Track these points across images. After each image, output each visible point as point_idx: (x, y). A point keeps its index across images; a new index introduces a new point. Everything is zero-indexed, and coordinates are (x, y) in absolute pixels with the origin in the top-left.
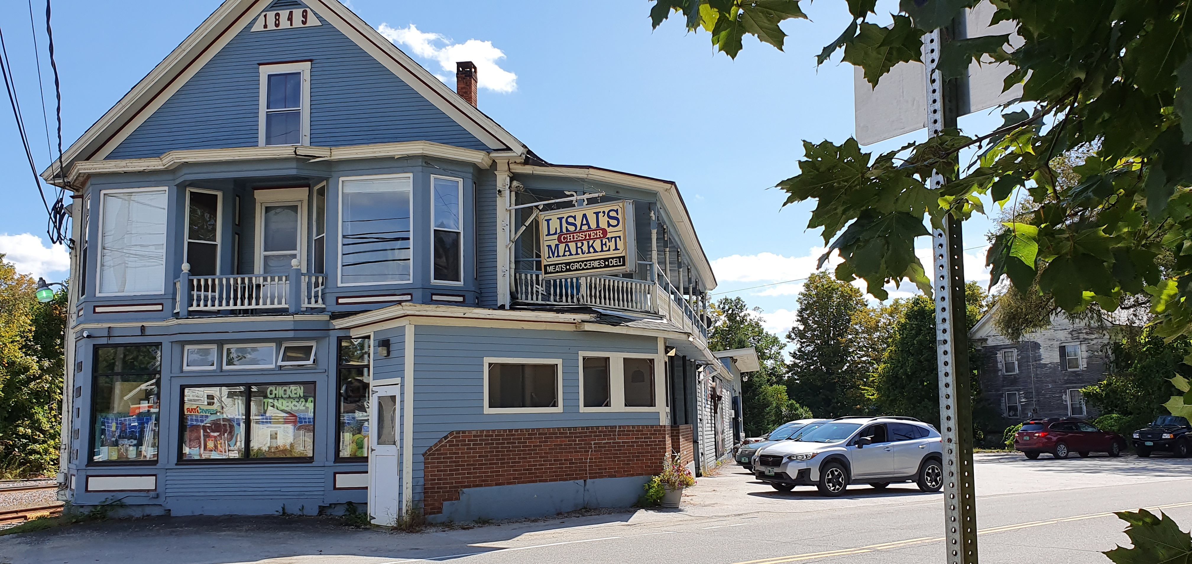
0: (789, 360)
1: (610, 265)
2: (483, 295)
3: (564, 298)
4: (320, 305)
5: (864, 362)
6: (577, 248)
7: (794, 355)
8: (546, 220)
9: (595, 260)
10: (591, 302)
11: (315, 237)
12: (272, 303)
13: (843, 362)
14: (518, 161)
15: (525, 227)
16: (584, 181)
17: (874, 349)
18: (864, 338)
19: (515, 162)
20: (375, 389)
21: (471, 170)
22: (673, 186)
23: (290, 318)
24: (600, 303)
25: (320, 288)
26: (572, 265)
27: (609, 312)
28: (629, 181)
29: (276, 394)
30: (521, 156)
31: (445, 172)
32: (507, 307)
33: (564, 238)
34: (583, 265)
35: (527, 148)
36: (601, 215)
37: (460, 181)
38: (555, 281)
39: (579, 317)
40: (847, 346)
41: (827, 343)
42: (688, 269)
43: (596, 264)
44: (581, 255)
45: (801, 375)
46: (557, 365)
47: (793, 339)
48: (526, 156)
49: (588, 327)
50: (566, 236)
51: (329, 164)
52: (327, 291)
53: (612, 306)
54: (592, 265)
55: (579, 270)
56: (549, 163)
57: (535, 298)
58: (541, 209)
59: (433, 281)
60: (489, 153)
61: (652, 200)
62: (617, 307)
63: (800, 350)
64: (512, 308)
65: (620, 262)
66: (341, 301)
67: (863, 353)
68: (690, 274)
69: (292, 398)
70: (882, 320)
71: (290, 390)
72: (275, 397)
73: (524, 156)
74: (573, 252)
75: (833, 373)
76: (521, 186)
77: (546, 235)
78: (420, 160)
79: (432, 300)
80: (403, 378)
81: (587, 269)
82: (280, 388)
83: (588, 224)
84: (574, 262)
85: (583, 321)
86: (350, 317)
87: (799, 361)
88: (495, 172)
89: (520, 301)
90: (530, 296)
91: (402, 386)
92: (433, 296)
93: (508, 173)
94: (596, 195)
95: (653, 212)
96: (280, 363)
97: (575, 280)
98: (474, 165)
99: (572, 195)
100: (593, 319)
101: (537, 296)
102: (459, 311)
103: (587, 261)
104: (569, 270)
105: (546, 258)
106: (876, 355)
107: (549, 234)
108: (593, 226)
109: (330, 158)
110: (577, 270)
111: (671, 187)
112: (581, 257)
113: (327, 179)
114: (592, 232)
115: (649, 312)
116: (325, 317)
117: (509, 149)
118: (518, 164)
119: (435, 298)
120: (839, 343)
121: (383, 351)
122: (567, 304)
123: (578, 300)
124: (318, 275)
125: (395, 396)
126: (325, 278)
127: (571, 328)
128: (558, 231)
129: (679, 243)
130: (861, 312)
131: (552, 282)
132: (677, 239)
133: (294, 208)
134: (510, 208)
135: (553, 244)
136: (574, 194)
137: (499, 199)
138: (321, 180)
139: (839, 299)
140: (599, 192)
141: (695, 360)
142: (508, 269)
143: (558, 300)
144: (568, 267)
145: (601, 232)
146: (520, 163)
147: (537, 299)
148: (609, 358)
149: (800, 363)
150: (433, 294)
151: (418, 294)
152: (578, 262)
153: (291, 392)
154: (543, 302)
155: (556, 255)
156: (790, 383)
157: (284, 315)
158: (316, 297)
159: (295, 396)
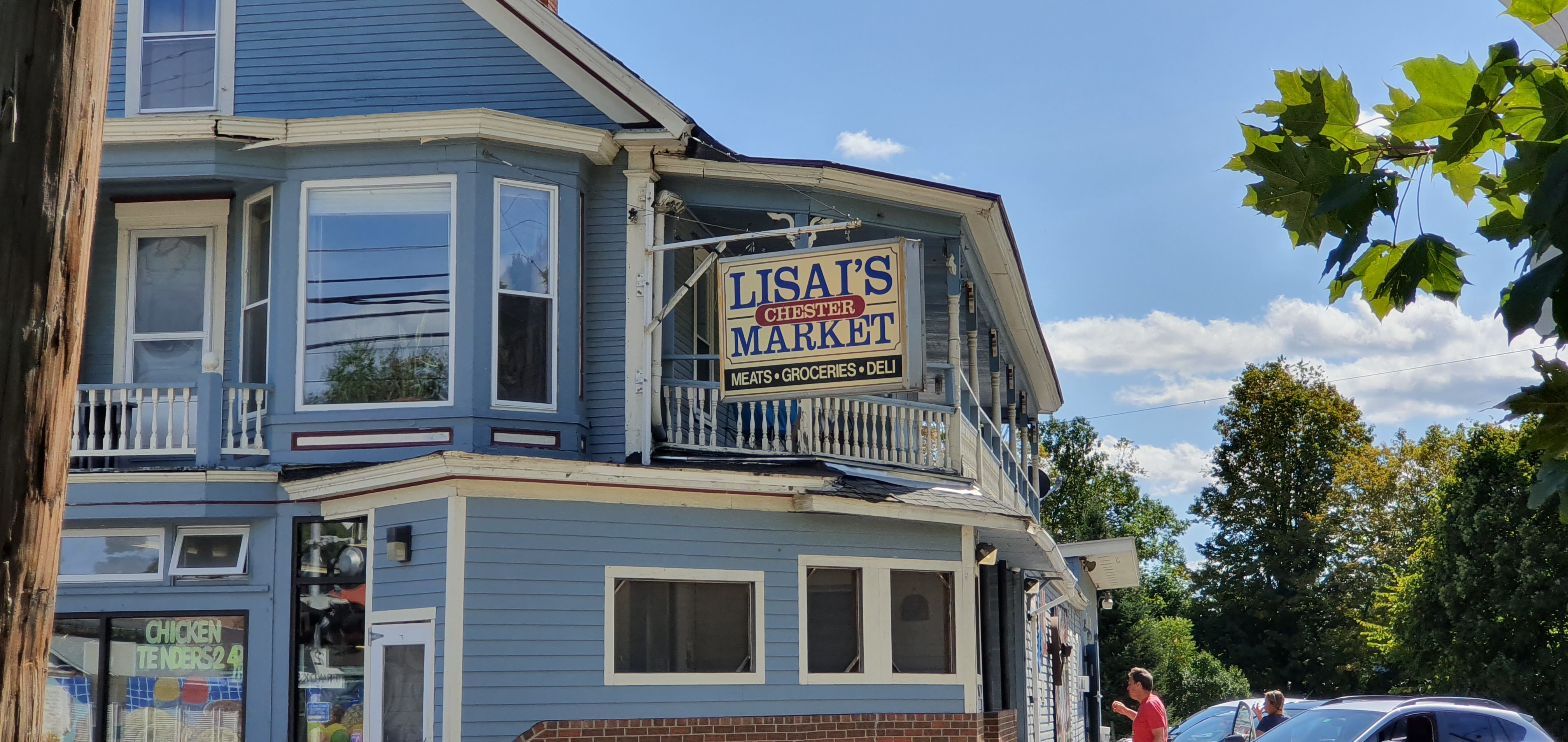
0: (1196, 563)
1: (869, 373)
2: (598, 431)
3: (765, 440)
4: (258, 449)
5: (1364, 567)
6: (798, 335)
7: (1207, 550)
8: (731, 275)
9: (835, 362)
10: (822, 450)
11: (245, 304)
12: (161, 444)
13: (1316, 565)
14: (673, 149)
15: (687, 290)
16: (811, 193)
17: (1385, 540)
18: (1364, 513)
19: (667, 152)
20: (376, 630)
21: (576, 168)
22: (996, 204)
23: (199, 477)
24: (842, 453)
25: (259, 413)
26: (787, 373)
27: (860, 472)
28: (905, 194)
29: (163, 636)
30: (679, 139)
31: (523, 173)
32: (646, 458)
33: (771, 314)
34: (810, 373)
35: (694, 122)
36: (851, 268)
37: (554, 190)
38: (746, 405)
39: (800, 482)
40: (1326, 532)
41: (1282, 525)
42: (1008, 371)
43: (838, 371)
44: (806, 352)
45: (1223, 595)
46: (753, 583)
47: (1206, 515)
48: (690, 140)
49: (820, 504)
50: (774, 310)
51: (282, 154)
52: (273, 420)
53: (866, 459)
54: (829, 372)
55: (802, 382)
56: (739, 153)
57: (702, 440)
58: (721, 251)
59: (498, 404)
60: (613, 132)
61: (951, 233)
62: (876, 460)
63: (1220, 539)
64: (657, 462)
65: (890, 368)
66: (301, 441)
67: (1361, 546)
68: (1011, 382)
69: (199, 644)
70: (1404, 474)
71: (194, 628)
72: (163, 642)
73: (686, 140)
74: (790, 343)
75: (1294, 593)
76: (677, 201)
77: (732, 308)
78: (474, 147)
79: (493, 442)
80: (441, 608)
81: (819, 381)
82: (173, 623)
83: (823, 285)
84: (790, 366)
85: (810, 492)
86: (324, 478)
87: (1218, 564)
88: (624, 172)
89: (672, 445)
90: (691, 435)
91: (440, 624)
92: (496, 435)
93: (650, 174)
94: (842, 225)
95: (952, 258)
96: (174, 571)
97: (788, 404)
98: (582, 159)
99: (784, 224)
100: (829, 488)
101: (708, 436)
102: (556, 468)
103: (818, 364)
104: (779, 383)
105: (729, 356)
106: (1389, 553)
107: (738, 305)
108: (835, 289)
109: (284, 142)
110: (796, 382)
111: (992, 206)
112: (806, 355)
113: (276, 185)
114: (831, 303)
115: (942, 472)
116: (268, 476)
117: (653, 124)
118: (672, 155)
119: (499, 437)
120: (1305, 525)
121: (396, 550)
122: (772, 453)
123: (796, 447)
124: (254, 386)
125: (423, 646)
126: (271, 394)
127: (783, 506)
128: (759, 299)
129: (994, 317)
130: (1359, 454)
131: (740, 406)
132: (991, 309)
133: (200, 242)
134: (655, 248)
135: (746, 325)
136: (790, 219)
137: (631, 231)
138: (261, 185)
139: (1309, 424)
140: (847, 219)
141: (1022, 570)
142: (648, 378)
143: (752, 445)
144: (777, 376)
145: (852, 303)
146: (678, 154)
147: (708, 442)
148: (860, 569)
149: (1220, 567)
150: (495, 430)
151: (466, 430)
152: (800, 366)
153: (196, 631)
154: (720, 449)
155: (752, 348)
156: (1197, 613)
157: (187, 471)
158: (251, 430)
159: (205, 640)
